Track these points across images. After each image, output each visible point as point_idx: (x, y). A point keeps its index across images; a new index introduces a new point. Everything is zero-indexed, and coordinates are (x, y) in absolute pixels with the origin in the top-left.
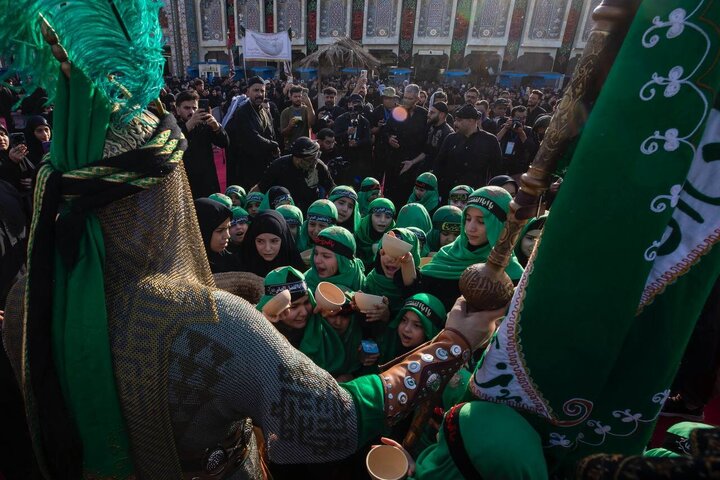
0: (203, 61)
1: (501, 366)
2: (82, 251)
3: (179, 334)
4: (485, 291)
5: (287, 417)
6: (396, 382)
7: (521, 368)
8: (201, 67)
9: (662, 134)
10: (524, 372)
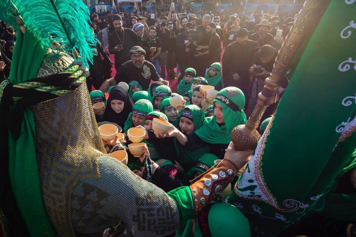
0: (97, 3)
1: (251, 181)
2: (23, 129)
3: (78, 184)
4: (246, 143)
5: (141, 220)
6: (199, 192)
7: (262, 182)
8: (96, 7)
9: (353, 60)
10: (263, 184)
